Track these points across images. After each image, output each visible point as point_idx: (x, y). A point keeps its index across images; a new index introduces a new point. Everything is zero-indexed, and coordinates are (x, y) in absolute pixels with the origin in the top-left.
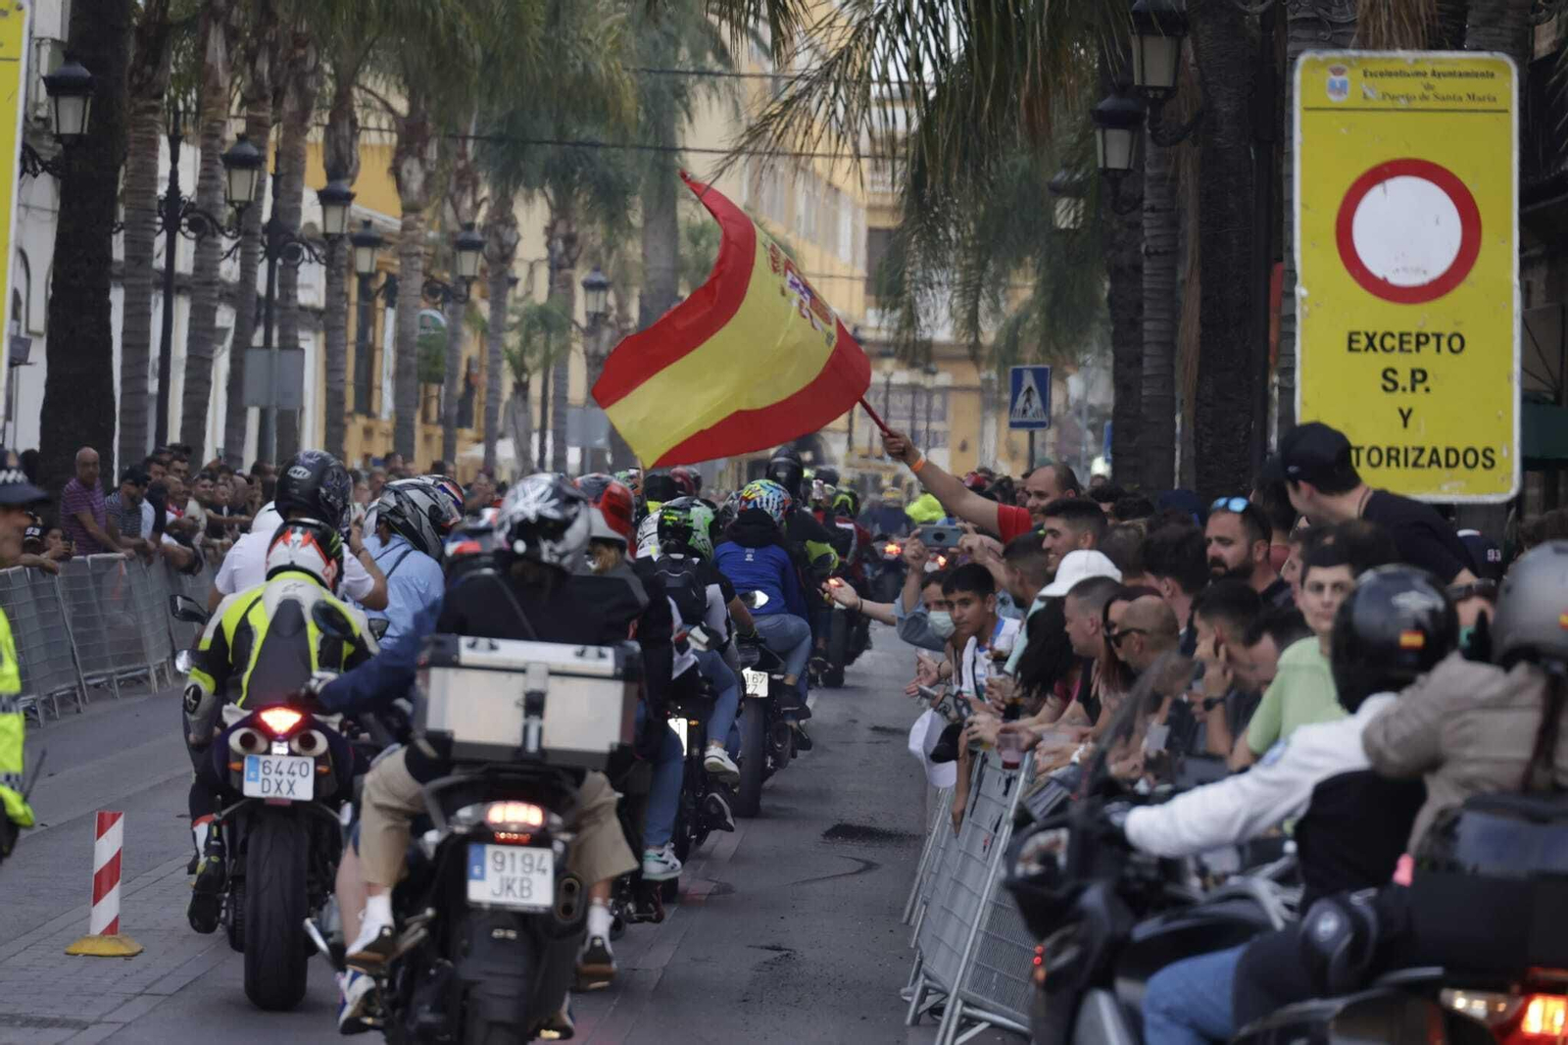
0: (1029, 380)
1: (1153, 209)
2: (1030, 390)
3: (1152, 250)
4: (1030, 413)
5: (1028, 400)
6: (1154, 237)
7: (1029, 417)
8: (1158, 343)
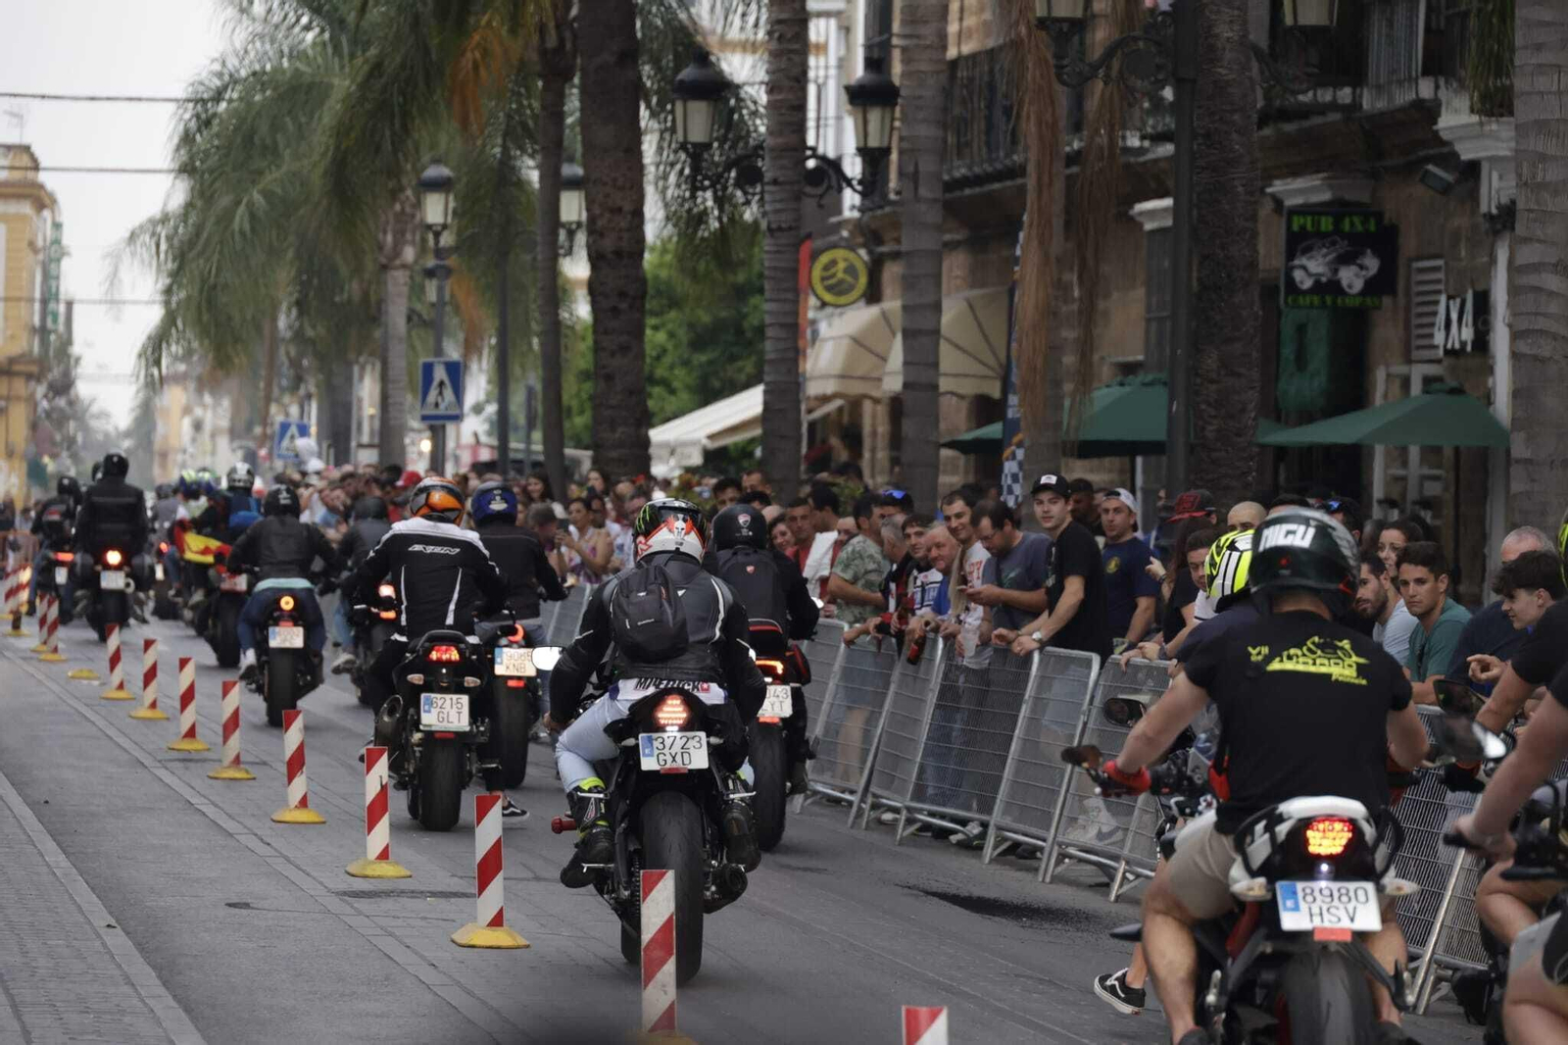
0: (440, 374)
1: (775, 182)
2: (441, 384)
3: (774, 226)
4: (442, 406)
5: (441, 393)
6: (776, 211)
7: (441, 411)
8: (782, 325)
